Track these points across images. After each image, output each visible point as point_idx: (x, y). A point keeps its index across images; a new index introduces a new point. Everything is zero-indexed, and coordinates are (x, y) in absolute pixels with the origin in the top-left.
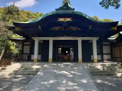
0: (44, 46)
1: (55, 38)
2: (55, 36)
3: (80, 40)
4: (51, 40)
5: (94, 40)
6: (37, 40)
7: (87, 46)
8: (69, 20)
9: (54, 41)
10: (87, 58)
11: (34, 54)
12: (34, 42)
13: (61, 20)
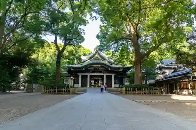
0: (84, 78)
1: (91, 74)
2: (92, 73)
3: (105, 75)
4: (89, 75)
5: (113, 75)
6: (80, 75)
7: (109, 78)
8: (99, 65)
9: (90, 76)
10: (109, 85)
11: (79, 83)
12: (79, 76)
13: (95, 65)
